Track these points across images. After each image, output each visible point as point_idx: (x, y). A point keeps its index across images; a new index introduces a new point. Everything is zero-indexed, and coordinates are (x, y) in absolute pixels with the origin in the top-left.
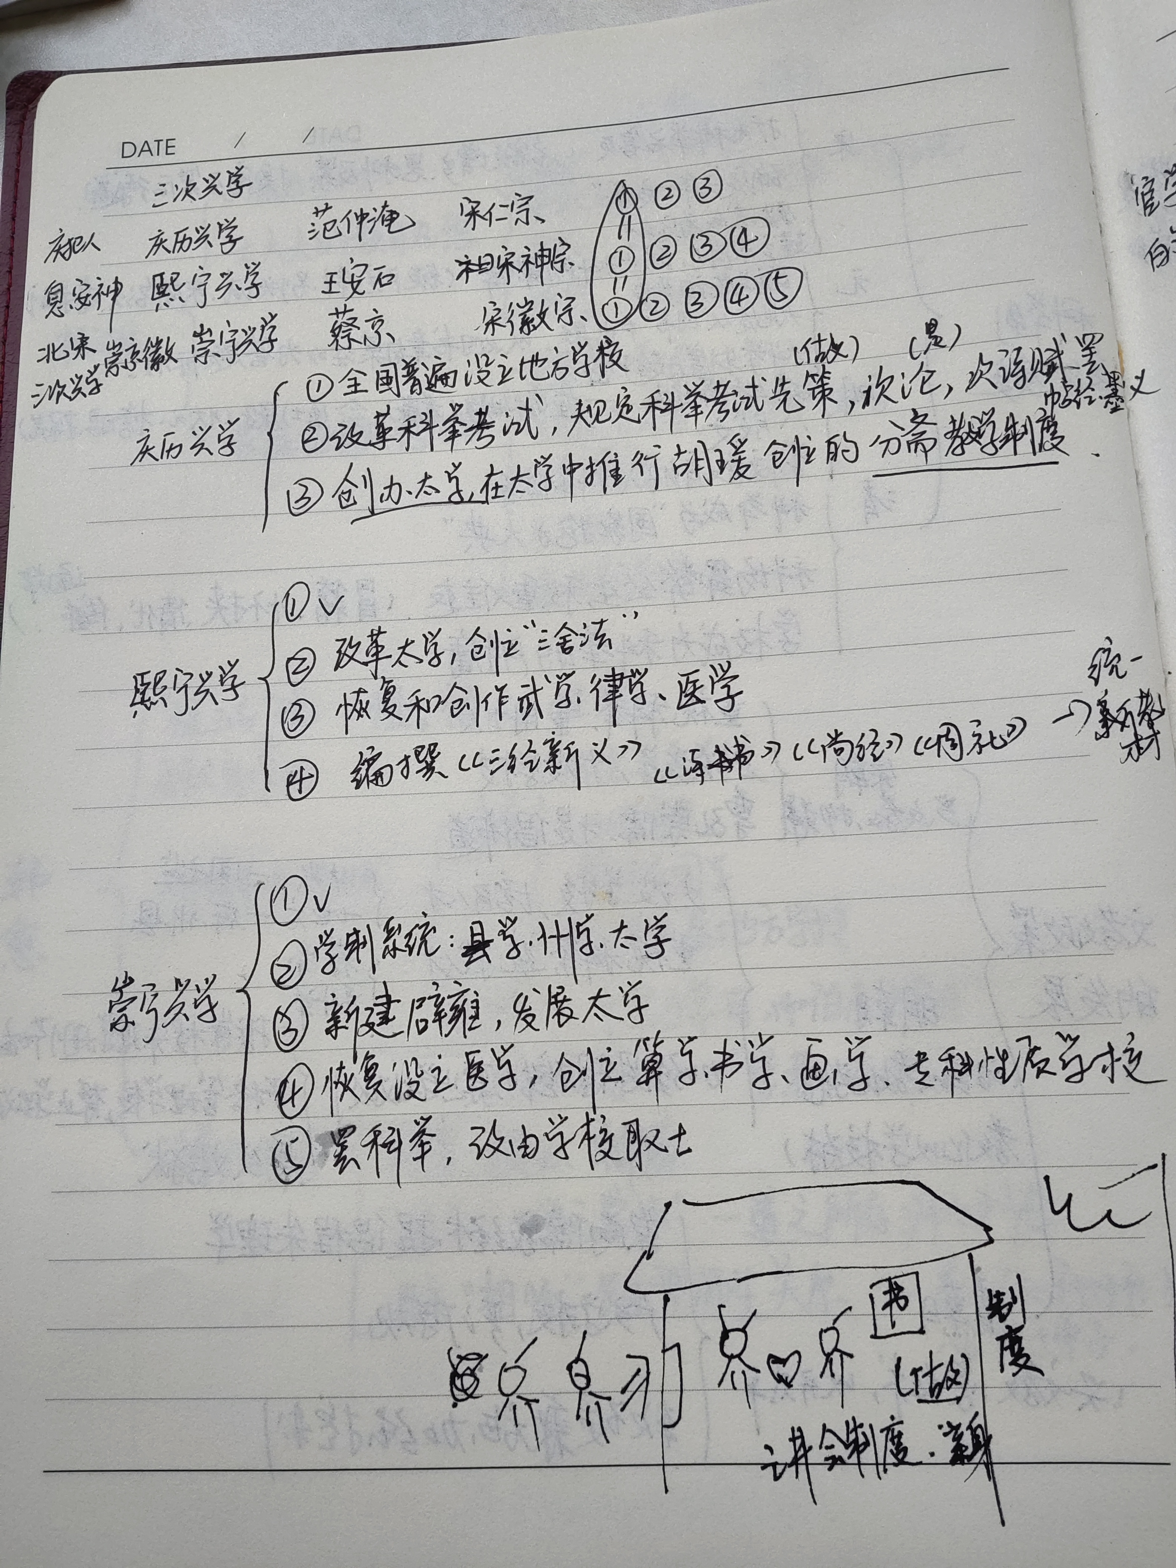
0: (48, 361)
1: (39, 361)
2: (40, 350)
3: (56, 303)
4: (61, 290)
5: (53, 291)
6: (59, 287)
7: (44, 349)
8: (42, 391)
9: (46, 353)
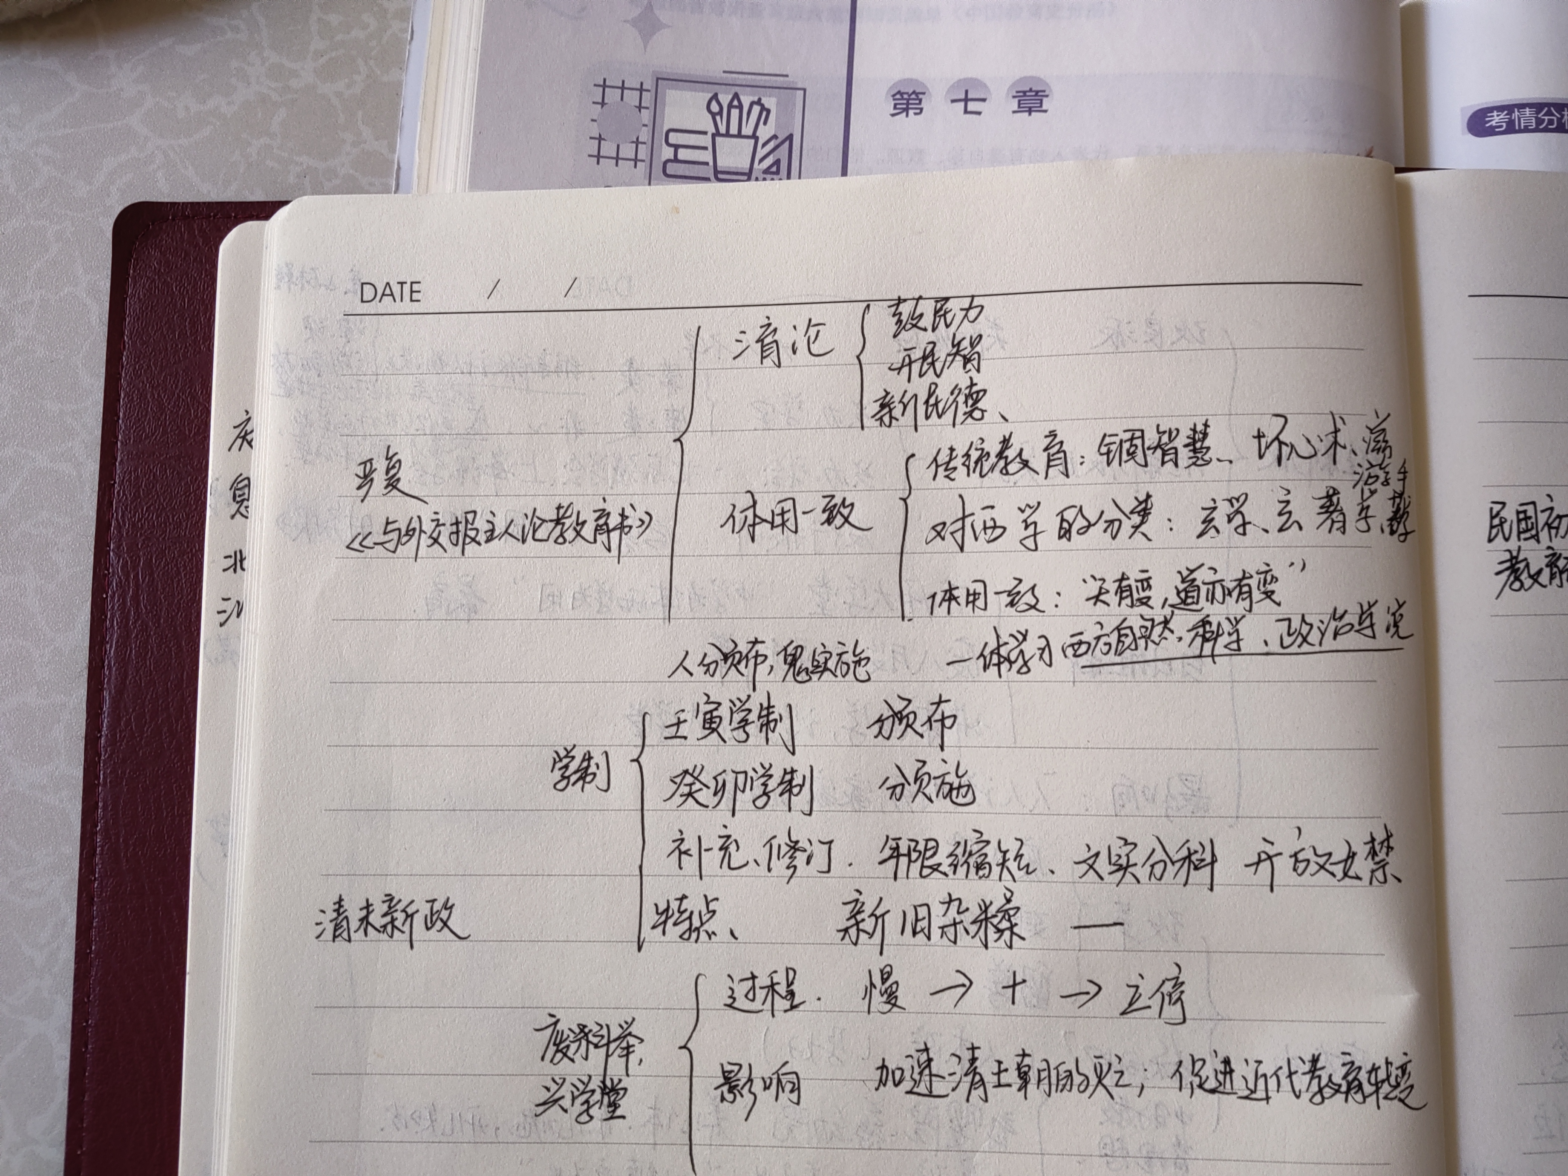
0: (235, 571)
1: (224, 570)
2: (226, 557)
3: (243, 501)
4: (249, 486)
5: (240, 486)
6: (246, 482)
7: (230, 557)
8: (229, 606)
9: (232, 561)
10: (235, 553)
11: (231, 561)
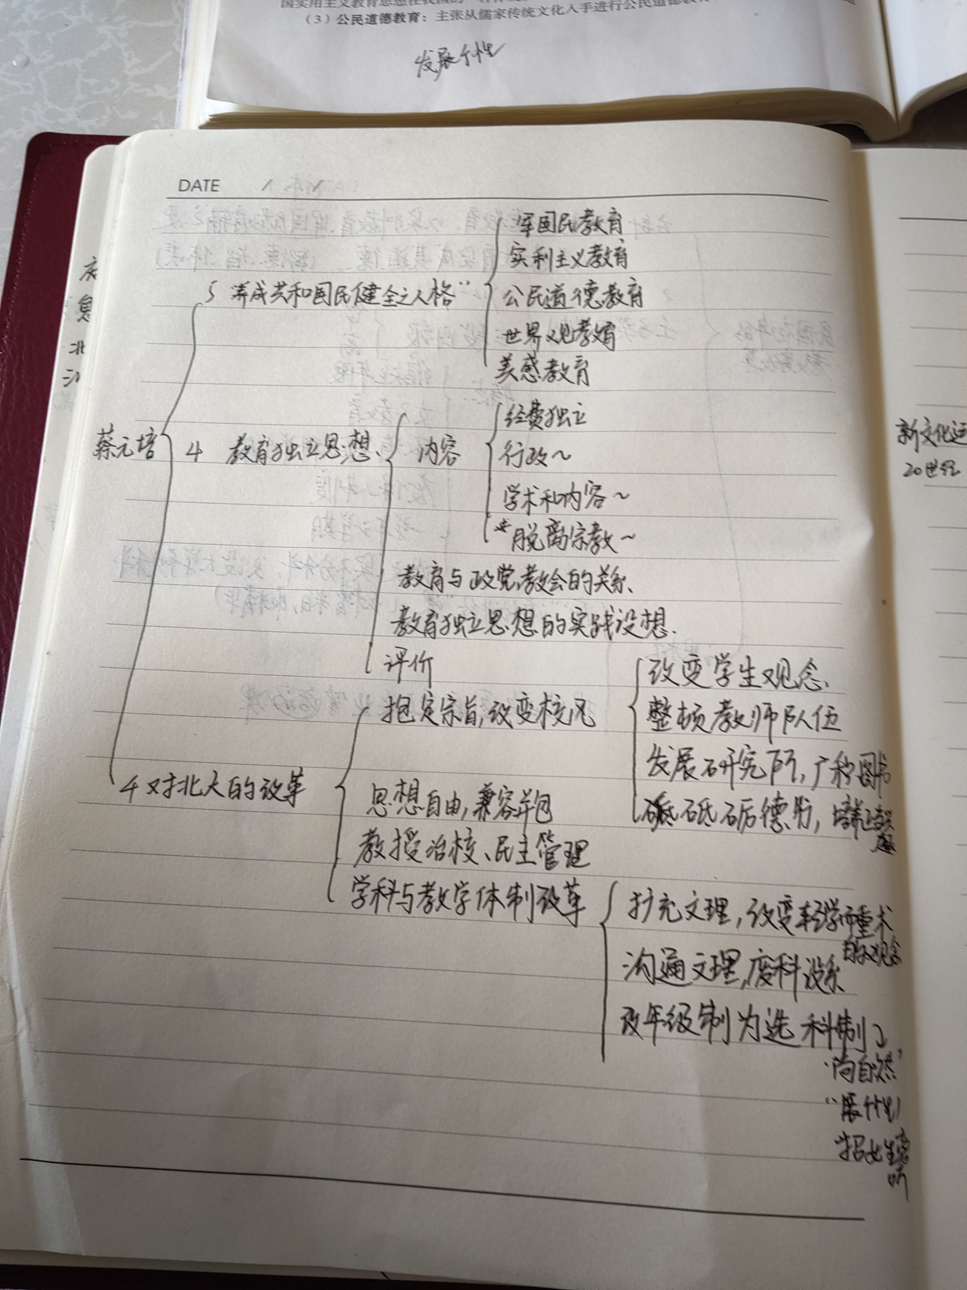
0: (77, 353)
1: (70, 352)
2: (72, 345)
3: (86, 311)
4: (91, 302)
5: (85, 302)
6: (89, 300)
8: (71, 375)
10: (79, 343)
11: (75, 347)
